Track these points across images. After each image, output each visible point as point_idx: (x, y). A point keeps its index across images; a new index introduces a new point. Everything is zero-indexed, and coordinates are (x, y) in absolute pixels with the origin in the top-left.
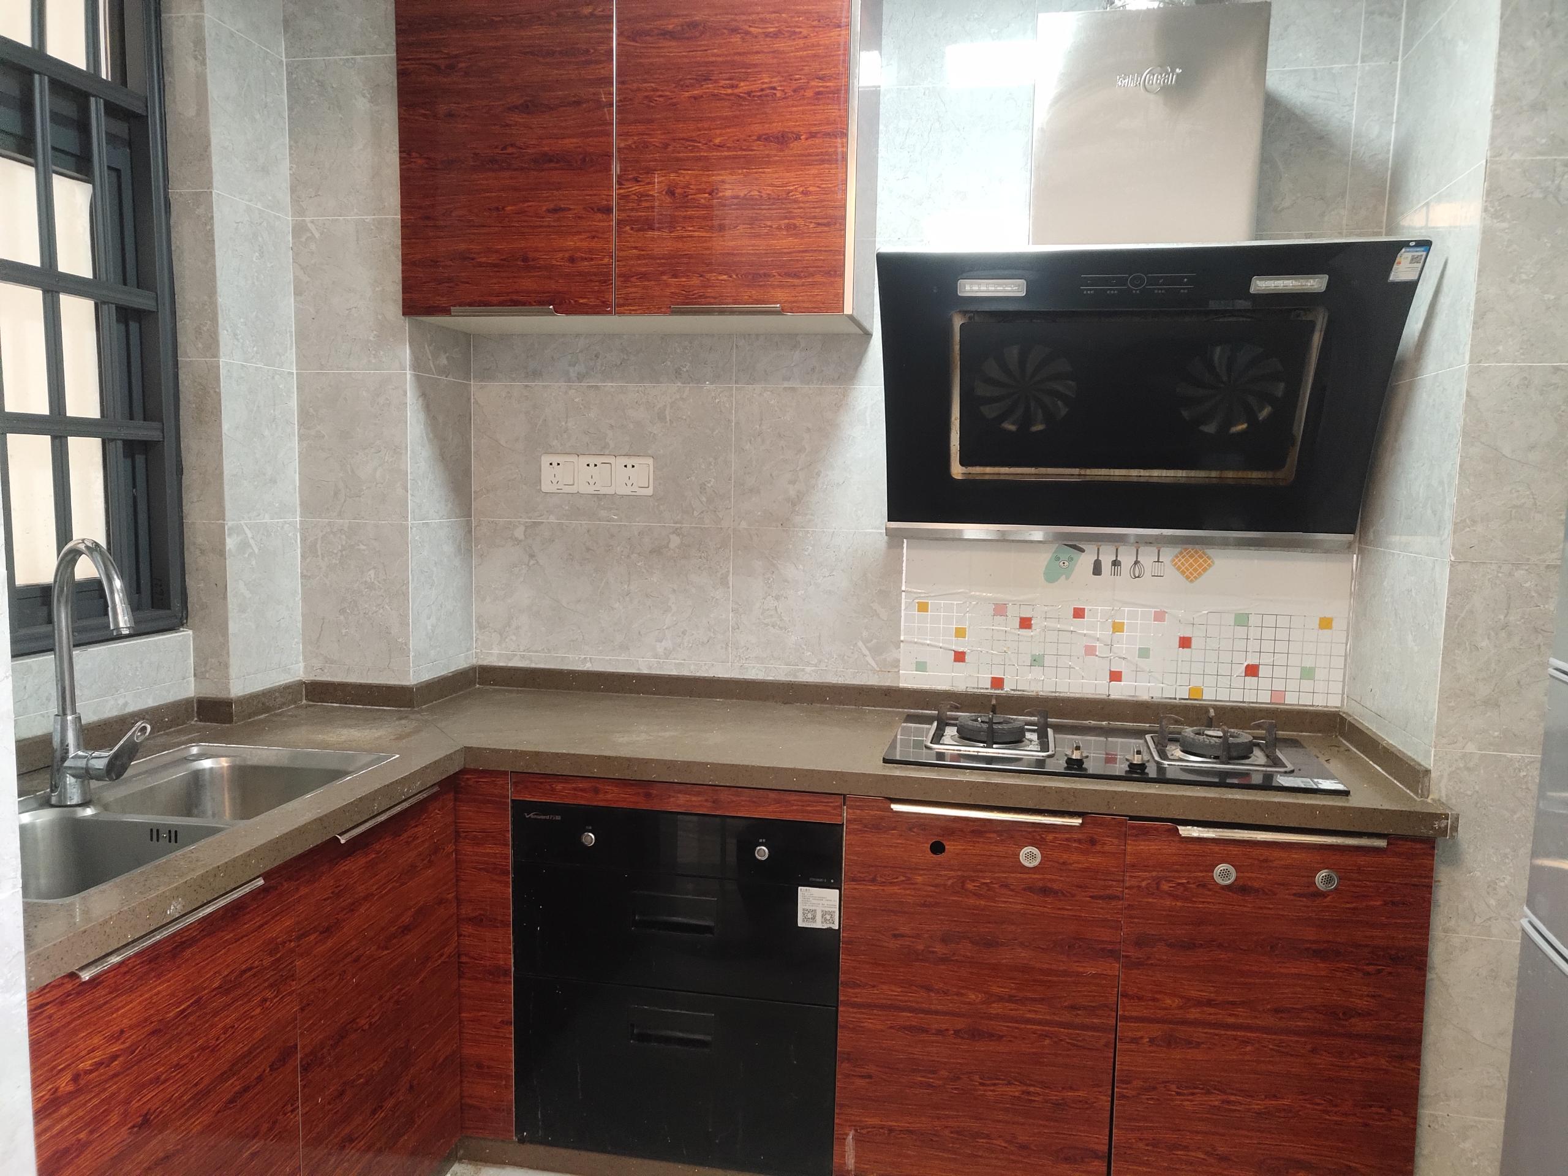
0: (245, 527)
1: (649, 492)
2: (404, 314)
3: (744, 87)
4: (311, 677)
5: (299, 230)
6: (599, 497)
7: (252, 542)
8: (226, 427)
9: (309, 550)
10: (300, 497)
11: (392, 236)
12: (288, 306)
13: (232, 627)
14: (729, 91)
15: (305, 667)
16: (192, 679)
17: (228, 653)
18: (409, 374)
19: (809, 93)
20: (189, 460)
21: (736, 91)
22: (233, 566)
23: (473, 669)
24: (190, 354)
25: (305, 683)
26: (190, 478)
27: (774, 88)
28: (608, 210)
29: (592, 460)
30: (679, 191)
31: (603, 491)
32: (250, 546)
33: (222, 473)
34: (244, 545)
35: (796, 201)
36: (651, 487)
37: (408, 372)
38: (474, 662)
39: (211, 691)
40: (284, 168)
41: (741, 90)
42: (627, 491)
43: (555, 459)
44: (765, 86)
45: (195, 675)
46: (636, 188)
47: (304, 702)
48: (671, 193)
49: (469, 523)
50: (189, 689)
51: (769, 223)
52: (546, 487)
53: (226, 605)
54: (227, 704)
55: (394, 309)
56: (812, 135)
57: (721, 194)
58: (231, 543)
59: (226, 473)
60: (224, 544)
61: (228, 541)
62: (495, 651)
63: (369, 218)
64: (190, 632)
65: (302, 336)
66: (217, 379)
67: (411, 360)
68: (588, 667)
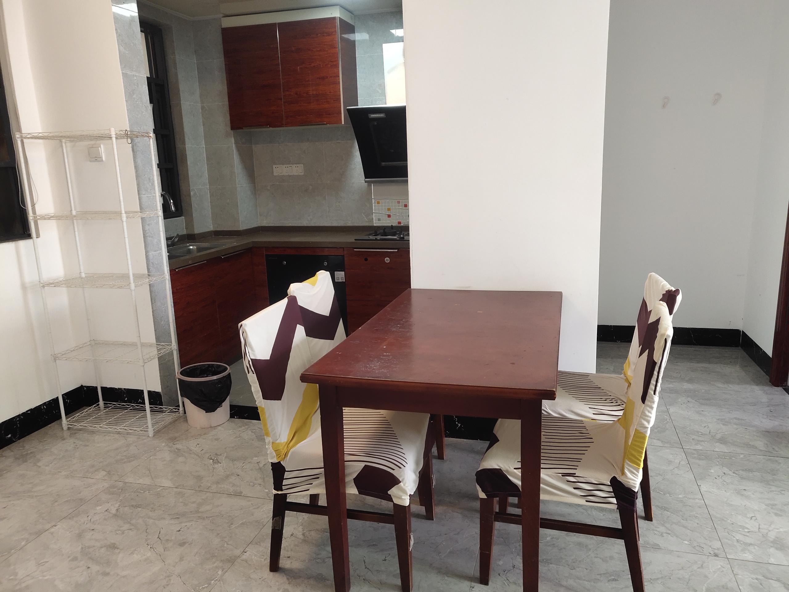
0: (195, 189)
1: (303, 174)
2: (231, 130)
3: (313, 65)
4: (215, 230)
5: (203, 108)
6: (290, 176)
7: (197, 193)
8: (188, 163)
9: (212, 195)
10: (208, 181)
11: (227, 108)
12: (201, 129)
13: (194, 215)
14: (309, 66)
15: (213, 227)
16: (185, 229)
17: (193, 222)
18: (234, 146)
19: (329, 66)
20: (180, 172)
21: (311, 66)
22: (193, 199)
23: (259, 227)
24: (178, 145)
25: (213, 231)
26: (181, 177)
27: (320, 65)
28: (281, 99)
29: (287, 166)
30: (298, 93)
31: (291, 174)
32: (196, 194)
33: (188, 175)
34: (195, 194)
35: (328, 95)
36: (303, 172)
37: (234, 145)
38: (259, 225)
39: (190, 232)
40: (198, 92)
41: (312, 65)
42: (297, 174)
43: (277, 166)
44: (318, 64)
45: (186, 228)
46: (287, 93)
47: (213, 236)
48: (296, 94)
49: (255, 186)
50: (185, 232)
51: (321, 101)
52: (275, 174)
53: (192, 210)
54: (195, 235)
55: (229, 128)
56: (331, 77)
57: (309, 94)
58: (192, 193)
59: (189, 175)
60: (190, 194)
61: (191, 193)
62: (265, 222)
63: (220, 104)
64: (184, 217)
65: (205, 137)
66: (186, 151)
67: (234, 142)
68: (290, 225)
